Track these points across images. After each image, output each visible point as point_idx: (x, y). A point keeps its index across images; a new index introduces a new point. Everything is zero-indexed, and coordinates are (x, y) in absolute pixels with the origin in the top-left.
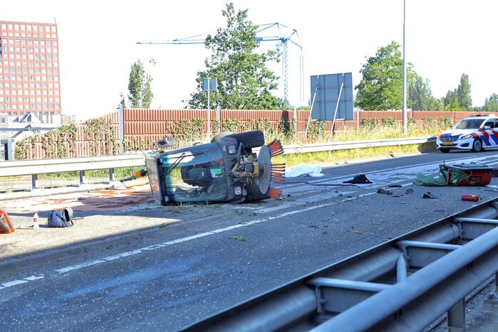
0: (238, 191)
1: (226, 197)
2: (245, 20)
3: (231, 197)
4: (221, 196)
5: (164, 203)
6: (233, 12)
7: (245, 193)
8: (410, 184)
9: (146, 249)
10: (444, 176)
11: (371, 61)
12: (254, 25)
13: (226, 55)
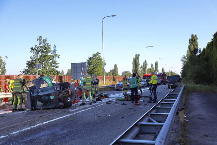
0: (61, 104)
1: (56, 107)
2: (46, 42)
3: (58, 106)
4: (53, 106)
5: (32, 110)
6: (42, 39)
7: (63, 105)
8: (115, 100)
9: (39, 125)
10: (126, 97)
11: (90, 58)
12: (49, 44)
13: (39, 55)
